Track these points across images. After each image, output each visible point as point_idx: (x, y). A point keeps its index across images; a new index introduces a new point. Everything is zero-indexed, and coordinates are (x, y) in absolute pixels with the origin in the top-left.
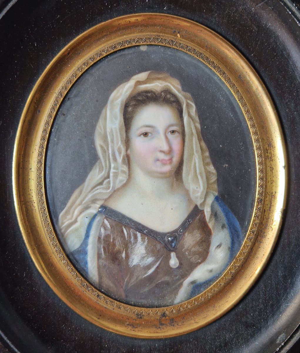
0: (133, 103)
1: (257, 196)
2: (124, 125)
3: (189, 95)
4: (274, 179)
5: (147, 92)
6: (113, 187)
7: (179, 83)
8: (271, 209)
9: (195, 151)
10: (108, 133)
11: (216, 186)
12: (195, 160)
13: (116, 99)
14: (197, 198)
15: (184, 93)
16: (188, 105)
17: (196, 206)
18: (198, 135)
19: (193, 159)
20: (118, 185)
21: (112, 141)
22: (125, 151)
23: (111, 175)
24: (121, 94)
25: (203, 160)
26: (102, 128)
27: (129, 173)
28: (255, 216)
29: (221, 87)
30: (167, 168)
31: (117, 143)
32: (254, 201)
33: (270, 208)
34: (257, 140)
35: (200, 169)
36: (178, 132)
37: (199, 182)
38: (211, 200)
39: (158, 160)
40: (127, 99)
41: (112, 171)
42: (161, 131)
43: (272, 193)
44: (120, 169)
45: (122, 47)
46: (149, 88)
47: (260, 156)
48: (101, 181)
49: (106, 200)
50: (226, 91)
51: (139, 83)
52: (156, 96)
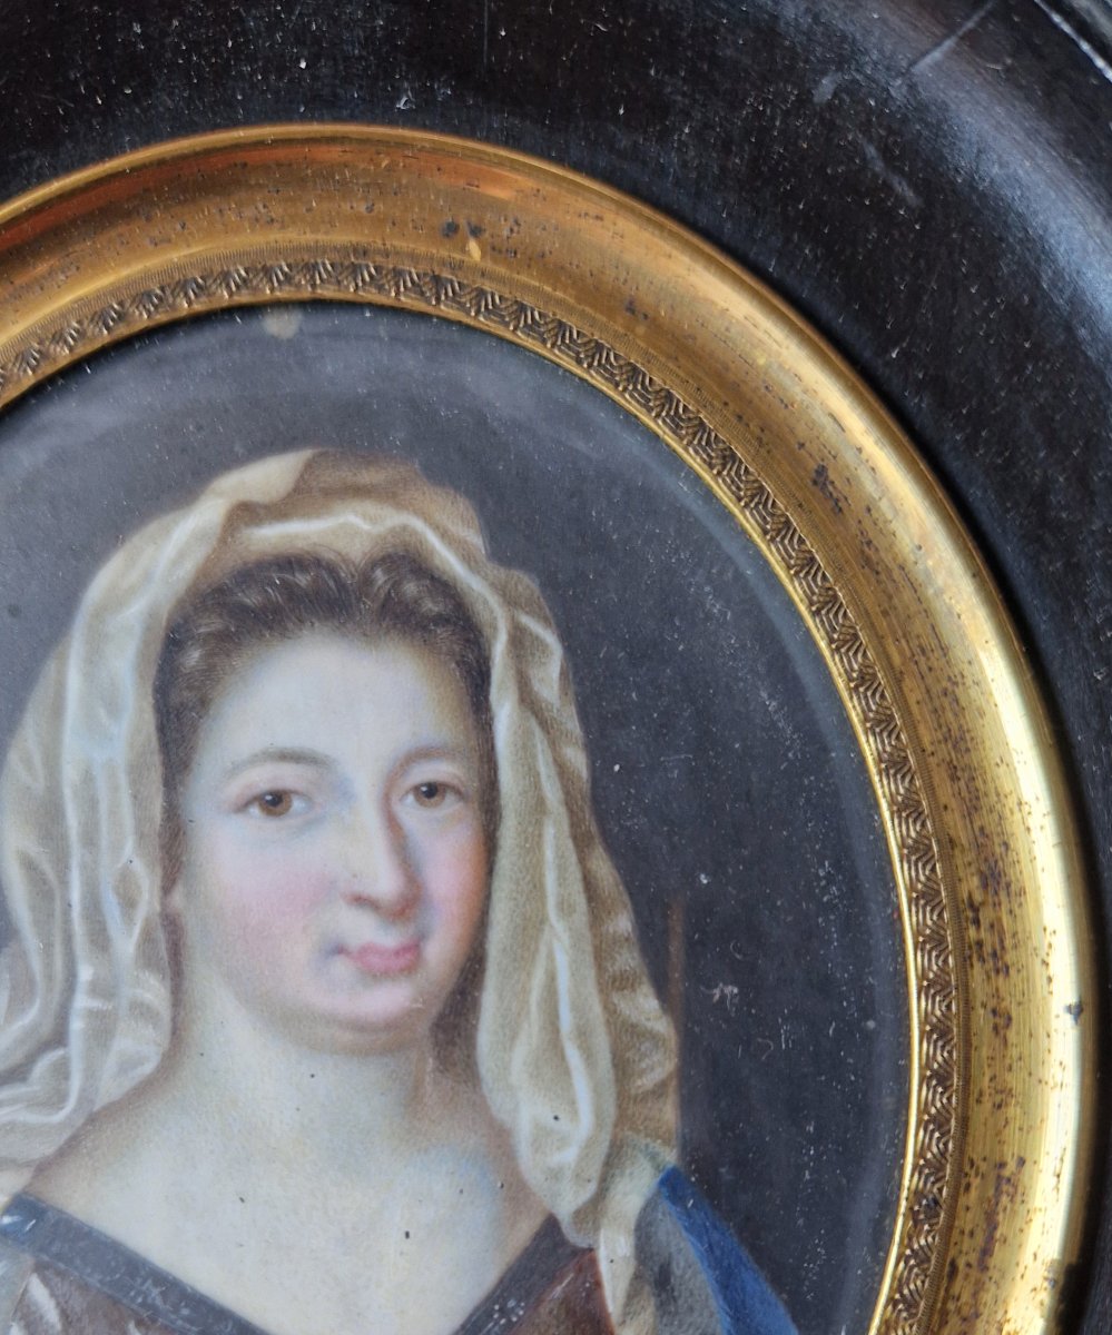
0: (210, 624)
1: (909, 1180)
2: (154, 743)
3: (526, 583)
4: (1012, 1080)
5: (290, 562)
6: (85, 1098)
7: (471, 513)
8: (994, 1261)
9: (551, 902)
10: (68, 792)
11: (668, 1113)
12: (551, 957)
13: (115, 602)
14: (555, 1175)
15: (501, 573)
16: (519, 639)
17: (551, 1226)
18: (571, 812)
19: (543, 950)
20: (111, 1087)
21: (90, 840)
22: (157, 892)
23: (77, 1025)
24: (147, 577)
25: (601, 953)
26: (37, 759)
27: (174, 1020)
28: (891, 1301)
29: (711, 538)
30: (389, 999)
31: (117, 848)
32: (888, 1206)
33: (986, 1252)
34: (913, 849)
35: (578, 1009)
36: (458, 792)
37: (570, 1086)
38: (634, 1191)
39: (340, 950)
40: (181, 603)
41: (82, 1001)
42: (365, 782)
43: (1002, 1165)
44: (128, 992)
45: (161, 317)
46: (301, 544)
47: (932, 941)
48: (18, 1057)
49: (43, 1168)
50: (741, 560)
51: (246, 513)
52: (341, 586)
